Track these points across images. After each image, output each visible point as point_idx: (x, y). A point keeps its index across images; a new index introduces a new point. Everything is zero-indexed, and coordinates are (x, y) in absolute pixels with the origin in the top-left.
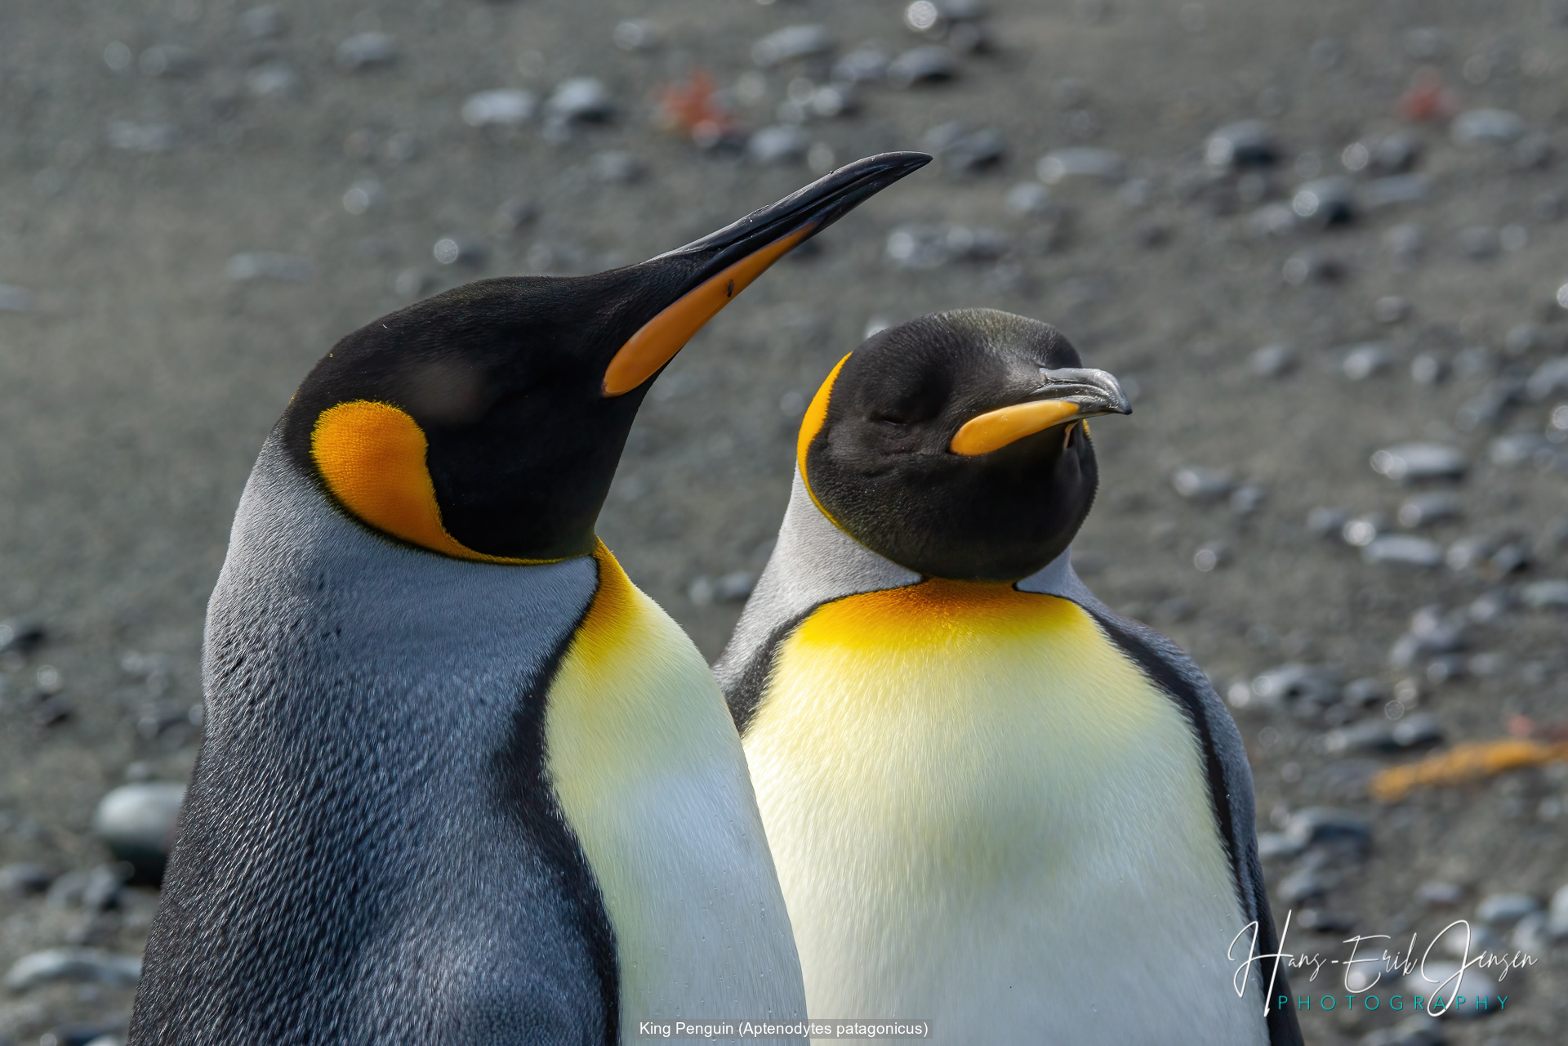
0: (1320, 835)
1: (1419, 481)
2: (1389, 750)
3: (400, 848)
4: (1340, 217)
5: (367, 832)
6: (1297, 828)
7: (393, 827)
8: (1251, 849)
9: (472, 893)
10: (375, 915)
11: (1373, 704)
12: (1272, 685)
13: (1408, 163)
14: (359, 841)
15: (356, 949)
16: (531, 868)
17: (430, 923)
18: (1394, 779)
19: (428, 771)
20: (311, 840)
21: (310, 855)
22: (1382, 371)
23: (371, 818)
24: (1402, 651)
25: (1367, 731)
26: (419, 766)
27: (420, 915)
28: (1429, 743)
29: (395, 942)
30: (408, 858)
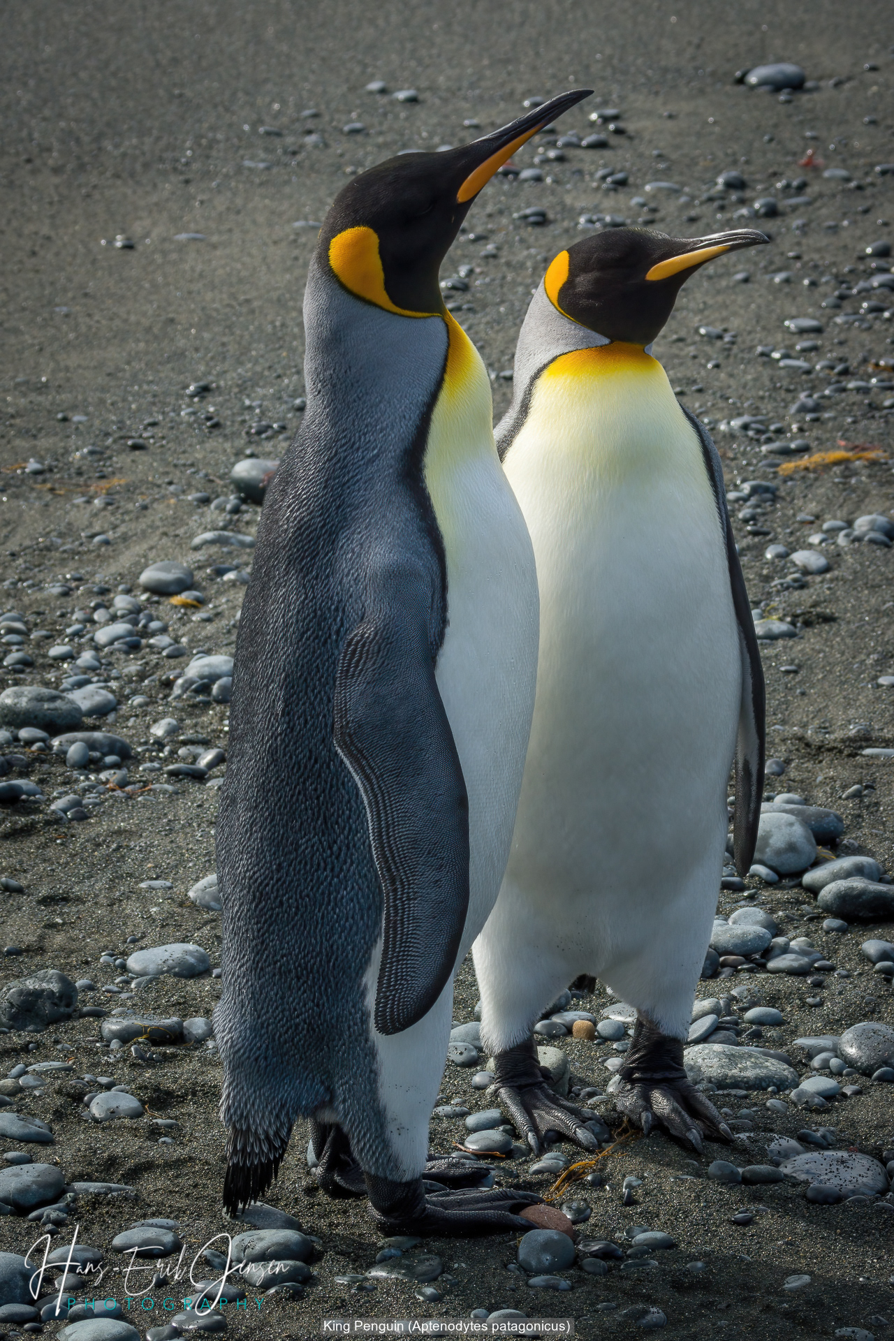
0: (755, 490)
1: (802, 331)
2: (786, 453)
3: (359, 490)
4: (772, 212)
5: (348, 481)
6: (746, 488)
7: (358, 481)
8: (724, 496)
9: (384, 516)
10: (345, 519)
11: (779, 431)
12: (736, 423)
13: (802, 187)
14: (344, 484)
15: (337, 535)
16: (409, 508)
17: (366, 528)
18: (788, 466)
19: (377, 455)
20: (326, 481)
21: (325, 487)
22: (787, 281)
23: (351, 475)
24: (793, 408)
25: (775, 445)
26: (375, 452)
27: (362, 522)
28: (805, 449)
29: (353, 533)
30: (362, 496)
